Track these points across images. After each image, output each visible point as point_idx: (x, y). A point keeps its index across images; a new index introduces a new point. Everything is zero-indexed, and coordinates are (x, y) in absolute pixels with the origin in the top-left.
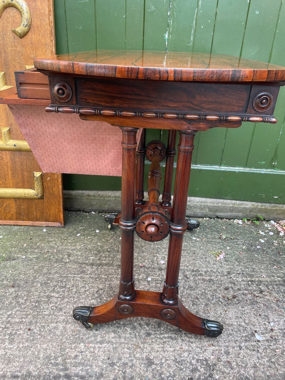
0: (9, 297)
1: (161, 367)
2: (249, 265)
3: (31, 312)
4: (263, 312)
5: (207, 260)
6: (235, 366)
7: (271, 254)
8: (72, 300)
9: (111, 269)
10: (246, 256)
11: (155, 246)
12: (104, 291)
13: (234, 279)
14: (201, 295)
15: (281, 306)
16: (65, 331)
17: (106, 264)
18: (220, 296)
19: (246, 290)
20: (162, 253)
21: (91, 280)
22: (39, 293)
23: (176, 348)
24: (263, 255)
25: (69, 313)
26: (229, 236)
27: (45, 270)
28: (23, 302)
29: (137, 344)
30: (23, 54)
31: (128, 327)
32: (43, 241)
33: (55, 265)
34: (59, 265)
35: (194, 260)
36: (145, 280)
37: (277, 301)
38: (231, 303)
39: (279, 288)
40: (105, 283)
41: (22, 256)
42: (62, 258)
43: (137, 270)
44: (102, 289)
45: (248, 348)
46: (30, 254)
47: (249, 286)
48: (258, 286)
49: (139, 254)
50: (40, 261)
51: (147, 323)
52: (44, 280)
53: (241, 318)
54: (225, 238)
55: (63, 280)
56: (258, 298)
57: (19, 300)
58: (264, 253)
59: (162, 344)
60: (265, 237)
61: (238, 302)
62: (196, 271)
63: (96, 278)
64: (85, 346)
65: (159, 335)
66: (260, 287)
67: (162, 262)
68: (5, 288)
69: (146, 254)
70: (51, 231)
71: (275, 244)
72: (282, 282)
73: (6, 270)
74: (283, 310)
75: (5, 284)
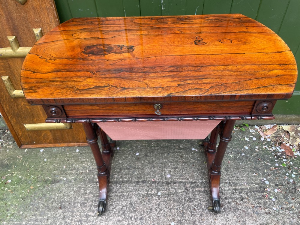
0: (59, 218)
2: (235, 174)
4: (242, 218)
5: (203, 171)
7: (252, 161)
8: (104, 218)
9: (131, 186)
10: (233, 165)
11: (163, 160)
12: (127, 207)
13: (222, 188)
14: (197, 206)
15: (255, 211)
17: (127, 182)
19: (231, 198)
20: (169, 166)
21: (117, 198)
22: (80, 213)
24: (247, 163)
27: (82, 191)
28: (69, 222)
30: (28, 19)
32: (77, 162)
33: (89, 186)
34: (92, 185)
35: (193, 171)
36: (156, 194)
37: (253, 207)
39: (255, 194)
40: (127, 200)
41: (63, 178)
42: (94, 178)
43: (150, 186)
44: (125, 206)
46: (69, 176)
47: (233, 194)
48: (239, 193)
49: (151, 169)
50: (77, 182)
52: (82, 201)
55: (96, 199)
56: (239, 205)
57: (66, 220)
58: (247, 161)
60: (249, 143)
61: (224, 210)
62: (194, 183)
63: (120, 196)
66: (242, 194)
67: (169, 176)
68: (55, 209)
69: (156, 169)
70: (83, 151)
71: (256, 150)
72: (258, 189)
73: (53, 193)
74: (257, 215)
75: (54, 206)
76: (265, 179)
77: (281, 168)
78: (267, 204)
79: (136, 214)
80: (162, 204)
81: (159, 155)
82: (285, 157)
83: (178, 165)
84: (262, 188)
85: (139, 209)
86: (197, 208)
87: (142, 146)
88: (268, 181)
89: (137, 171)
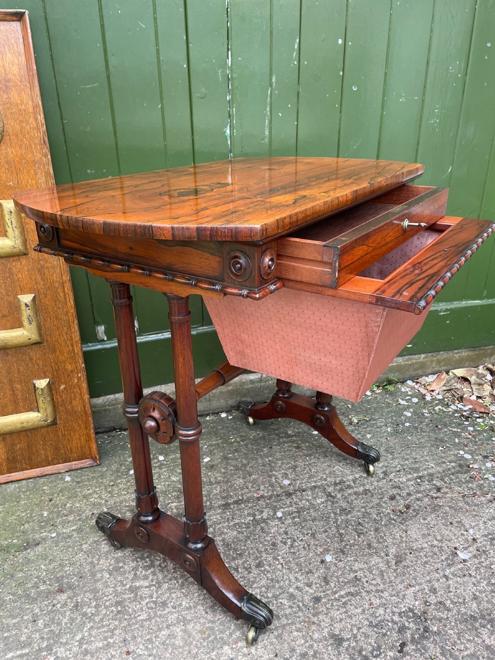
0: (65, 611)
1: (356, 642)
2: (407, 454)
3: (117, 623)
4: (453, 518)
6: (451, 606)
7: (427, 432)
8: (175, 584)
9: (214, 515)
10: (397, 443)
11: (263, 459)
13: (396, 480)
14: (363, 518)
15: (470, 502)
16: (189, 637)
18: (389, 511)
19: (419, 492)
20: (280, 467)
22: (113, 588)
23: (364, 606)
24: (419, 435)
25: (181, 606)
26: (361, 417)
28: (93, 612)
29: (307, 620)
31: (282, 599)
32: (74, 499)
36: (273, 517)
37: (463, 496)
38: (407, 518)
39: (457, 478)
41: (49, 535)
43: (255, 506)
45: (456, 575)
46: (63, 527)
47: (420, 485)
48: (429, 482)
49: (245, 479)
50: (87, 534)
51: (307, 583)
52: (110, 565)
53: (429, 535)
54: (357, 421)
55: (143, 555)
56: (438, 499)
57: (84, 610)
58: (418, 432)
59: (342, 607)
60: (408, 407)
61: (415, 513)
62: (340, 483)
64: (232, 648)
65: (333, 596)
66: (434, 482)
67: (286, 482)
68: (47, 597)
69: (256, 477)
70: (81, 477)
71: (426, 414)
72: (458, 469)
73: (33, 567)
74: (476, 508)
75: (44, 590)
76: (462, 452)
77: (480, 432)
78: (484, 487)
79: (244, 559)
80: (292, 530)
81: (253, 453)
82: (478, 416)
83: (297, 461)
84: (464, 467)
85: (248, 550)
86: (364, 521)
87: (211, 445)
88: (469, 454)
89: (216, 487)
